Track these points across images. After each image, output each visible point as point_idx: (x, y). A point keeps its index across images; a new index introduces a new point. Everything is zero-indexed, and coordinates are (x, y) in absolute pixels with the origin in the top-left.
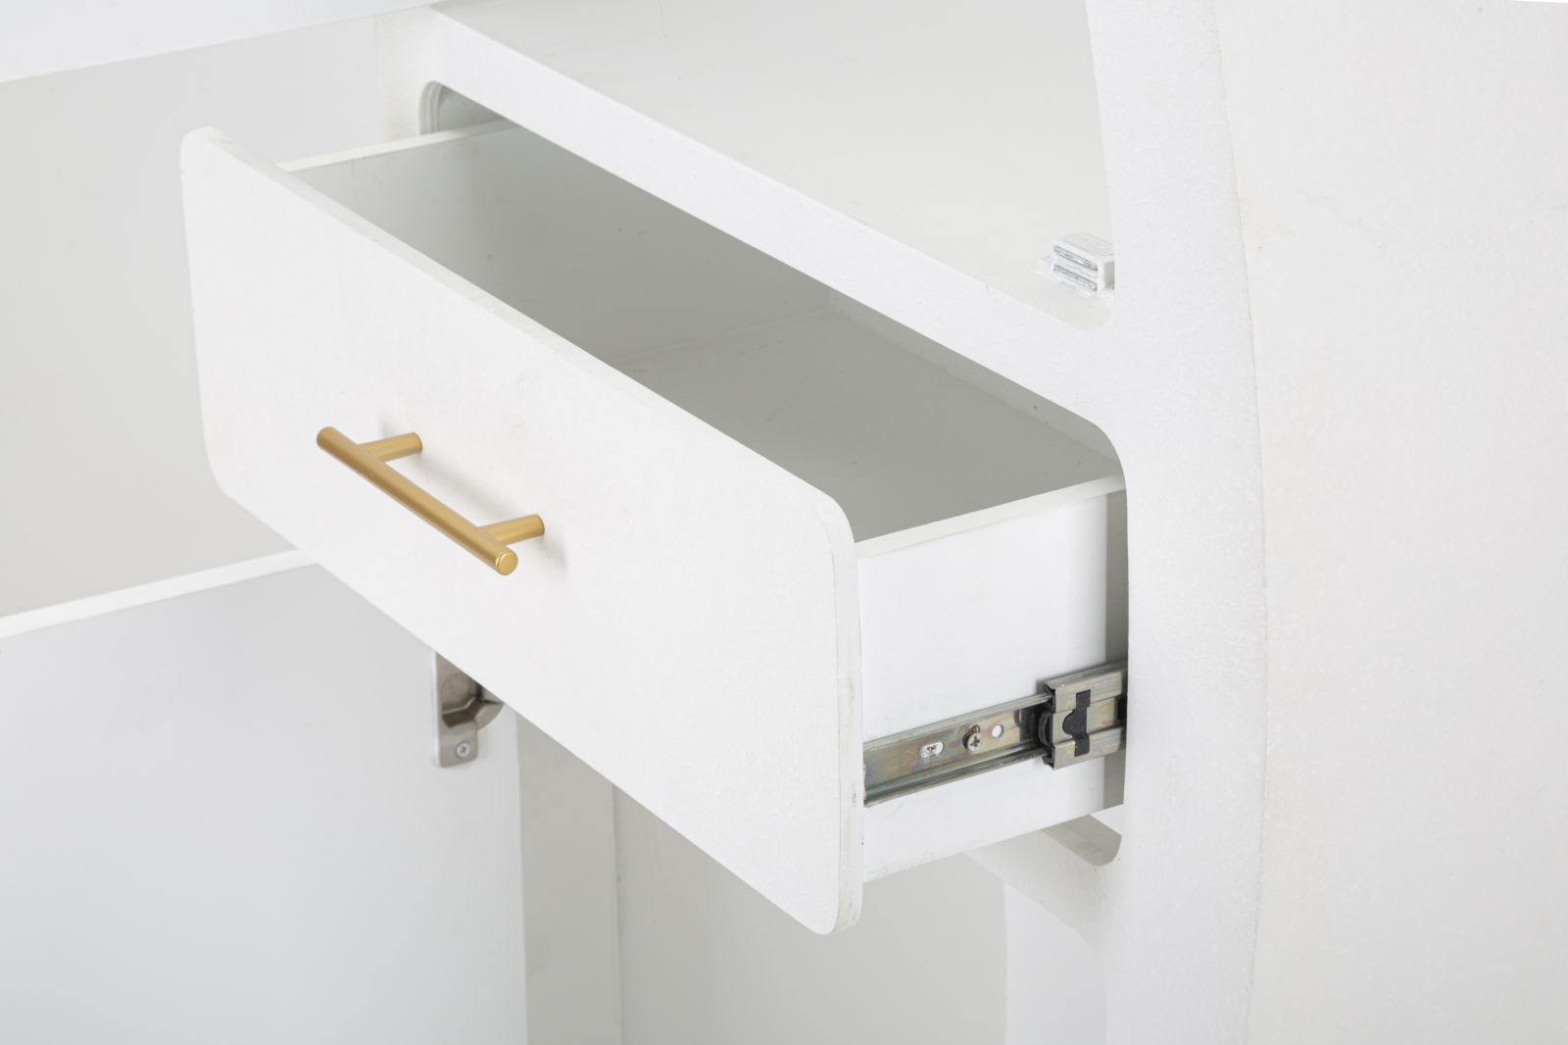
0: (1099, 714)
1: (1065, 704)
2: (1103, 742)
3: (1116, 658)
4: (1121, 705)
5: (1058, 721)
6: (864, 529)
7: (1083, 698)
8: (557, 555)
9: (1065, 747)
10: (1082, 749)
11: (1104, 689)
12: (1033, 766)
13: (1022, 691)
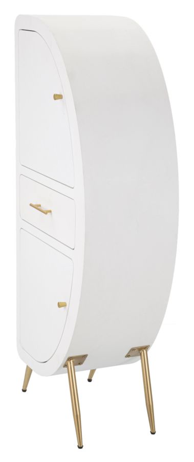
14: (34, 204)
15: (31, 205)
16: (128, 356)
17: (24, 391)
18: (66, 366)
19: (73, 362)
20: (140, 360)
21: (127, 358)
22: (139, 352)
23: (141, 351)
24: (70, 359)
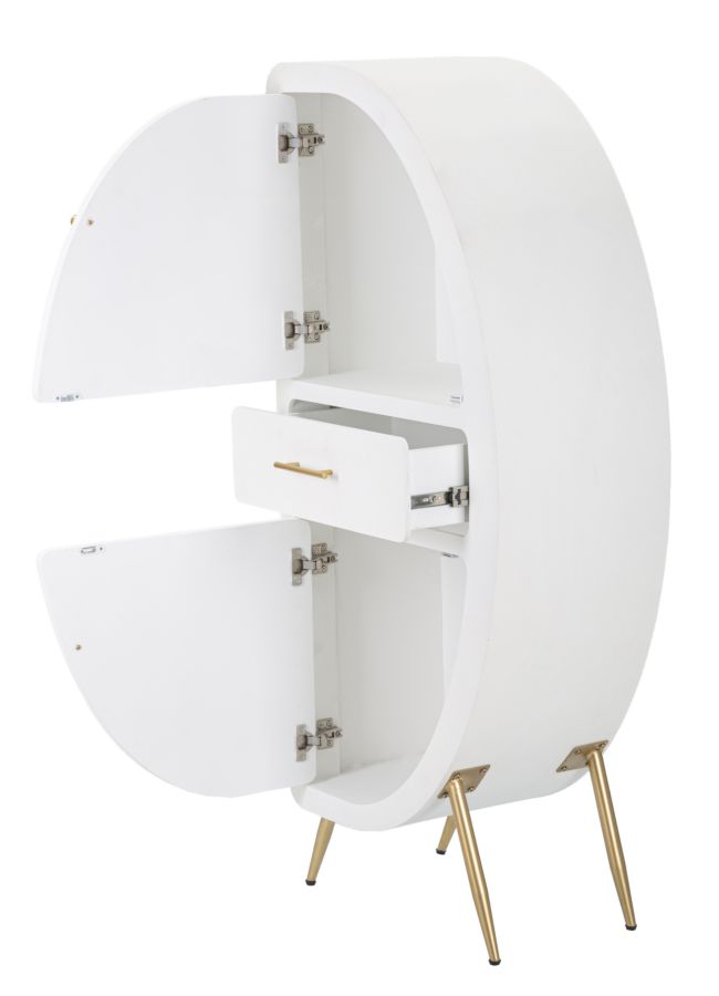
0: (463, 496)
1: (455, 492)
2: (464, 502)
3: (467, 483)
4: (468, 493)
5: (454, 496)
6: (411, 447)
7: (459, 490)
8: (336, 478)
9: (455, 502)
10: (459, 503)
11: (464, 489)
12: (447, 506)
13: (447, 490)
14: (284, 461)
15: (277, 465)
16: (562, 768)
17: (311, 883)
18: (445, 793)
19: (461, 783)
20: (589, 773)
21: (563, 774)
22: (586, 757)
23: (589, 756)
24: (455, 775)
